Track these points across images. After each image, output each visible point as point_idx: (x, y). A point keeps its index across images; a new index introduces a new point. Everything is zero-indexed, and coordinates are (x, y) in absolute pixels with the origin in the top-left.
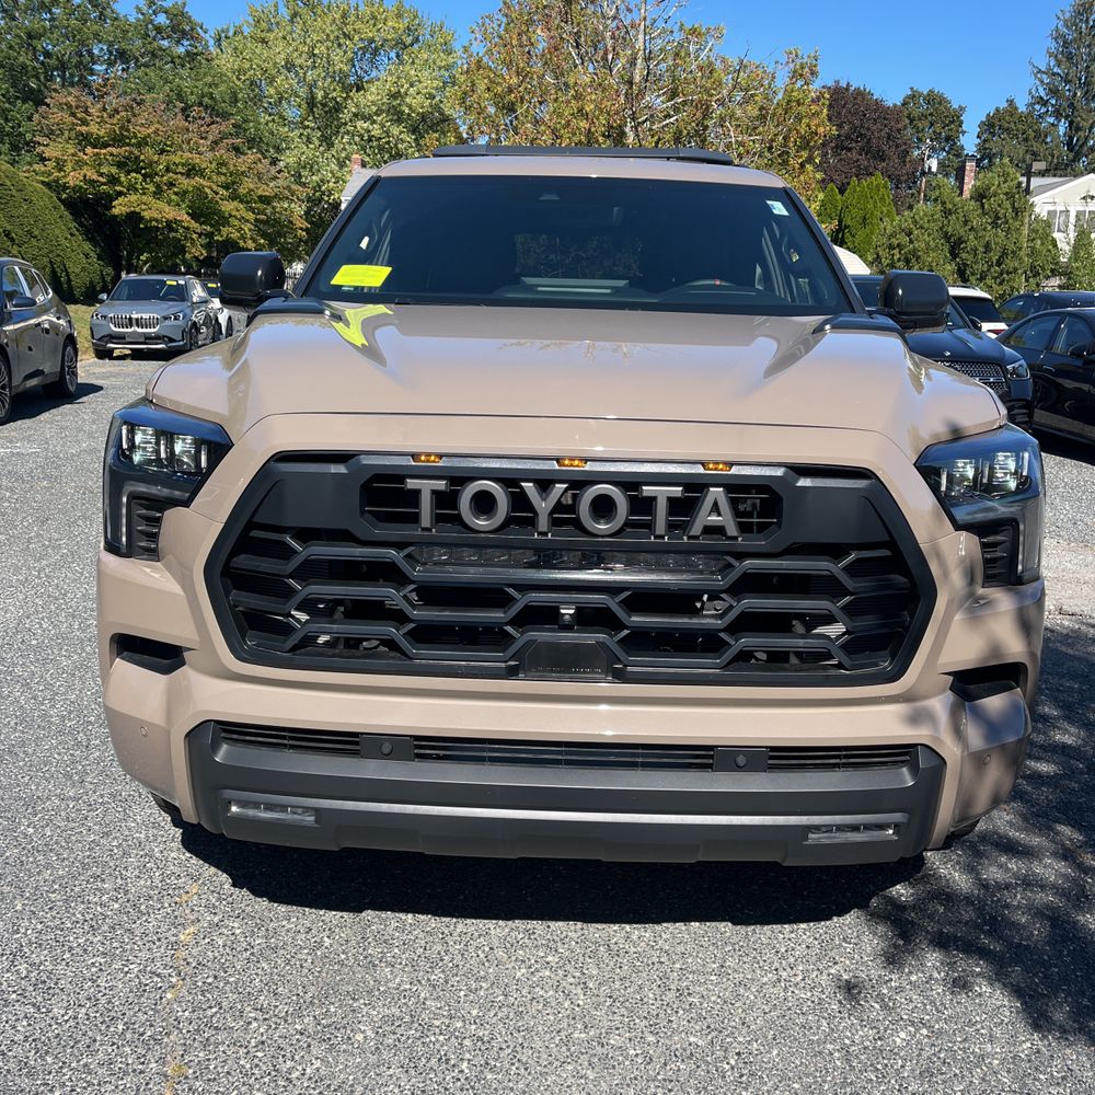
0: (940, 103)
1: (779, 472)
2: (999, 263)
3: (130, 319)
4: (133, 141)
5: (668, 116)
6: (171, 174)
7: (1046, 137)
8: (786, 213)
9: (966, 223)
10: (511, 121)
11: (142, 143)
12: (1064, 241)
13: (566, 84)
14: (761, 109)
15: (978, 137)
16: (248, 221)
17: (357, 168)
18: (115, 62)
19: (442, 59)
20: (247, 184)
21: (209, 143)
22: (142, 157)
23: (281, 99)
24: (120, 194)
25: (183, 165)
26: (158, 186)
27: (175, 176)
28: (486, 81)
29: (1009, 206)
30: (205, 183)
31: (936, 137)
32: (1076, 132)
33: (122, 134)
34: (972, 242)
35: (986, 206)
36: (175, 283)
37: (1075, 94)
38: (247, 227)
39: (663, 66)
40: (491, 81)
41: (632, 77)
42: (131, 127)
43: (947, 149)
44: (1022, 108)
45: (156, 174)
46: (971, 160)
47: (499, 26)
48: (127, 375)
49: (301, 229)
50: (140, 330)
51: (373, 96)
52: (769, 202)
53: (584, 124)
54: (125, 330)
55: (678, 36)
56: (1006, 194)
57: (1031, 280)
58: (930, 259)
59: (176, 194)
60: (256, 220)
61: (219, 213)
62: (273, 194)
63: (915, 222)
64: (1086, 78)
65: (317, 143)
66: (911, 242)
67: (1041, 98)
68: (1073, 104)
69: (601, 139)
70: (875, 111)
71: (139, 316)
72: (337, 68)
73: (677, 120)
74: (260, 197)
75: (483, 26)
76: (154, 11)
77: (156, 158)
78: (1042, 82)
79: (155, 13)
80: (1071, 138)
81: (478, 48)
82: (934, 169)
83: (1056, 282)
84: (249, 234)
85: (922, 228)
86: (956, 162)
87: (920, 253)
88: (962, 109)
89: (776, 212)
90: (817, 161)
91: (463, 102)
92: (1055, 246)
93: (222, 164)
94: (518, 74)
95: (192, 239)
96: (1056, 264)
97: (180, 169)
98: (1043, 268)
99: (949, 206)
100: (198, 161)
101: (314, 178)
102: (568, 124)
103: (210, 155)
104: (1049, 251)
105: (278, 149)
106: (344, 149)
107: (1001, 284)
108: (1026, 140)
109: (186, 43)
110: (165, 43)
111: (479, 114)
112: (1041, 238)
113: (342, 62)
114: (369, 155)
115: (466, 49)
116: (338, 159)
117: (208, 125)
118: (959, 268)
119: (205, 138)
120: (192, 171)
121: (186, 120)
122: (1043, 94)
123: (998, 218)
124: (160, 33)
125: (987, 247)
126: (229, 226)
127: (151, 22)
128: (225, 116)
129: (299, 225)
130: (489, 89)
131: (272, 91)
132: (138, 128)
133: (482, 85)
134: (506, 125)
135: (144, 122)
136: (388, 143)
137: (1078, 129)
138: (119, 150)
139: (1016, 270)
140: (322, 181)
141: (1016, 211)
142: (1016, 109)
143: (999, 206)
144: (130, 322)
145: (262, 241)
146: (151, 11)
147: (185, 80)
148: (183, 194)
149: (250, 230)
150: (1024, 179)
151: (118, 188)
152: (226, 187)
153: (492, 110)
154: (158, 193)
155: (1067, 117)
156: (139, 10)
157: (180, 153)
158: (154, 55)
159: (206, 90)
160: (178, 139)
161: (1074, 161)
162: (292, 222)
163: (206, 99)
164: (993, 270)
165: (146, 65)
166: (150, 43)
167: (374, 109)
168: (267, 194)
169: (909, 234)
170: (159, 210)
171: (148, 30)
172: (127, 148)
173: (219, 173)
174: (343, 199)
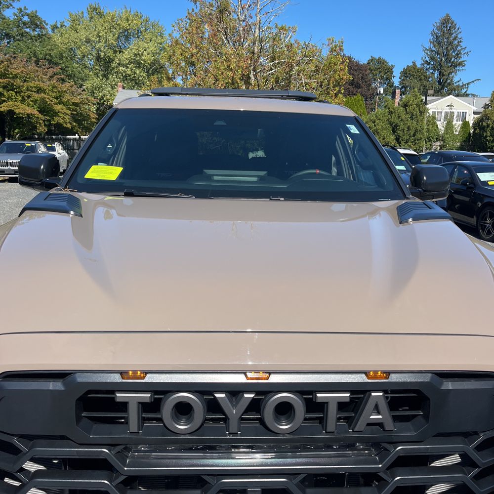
0: (383, 63)
1: (427, 378)
2: (414, 135)
3: (7, 162)
4: (11, 76)
5: (271, 69)
6: (29, 92)
7: (429, 78)
8: (358, 132)
9: (399, 117)
10: (193, 70)
11: (15, 77)
12: (441, 125)
13: (220, 53)
14: (316, 66)
15: (400, 78)
16: (68, 114)
17: (120, 89)
18: (4, 39)
19: (159, 40)
20: (67, 97)
21: (48, 77)
22: (15, 84)
23: (84, 56)
24: (4, 101)
25: (35, 87)
26: (23, 98)
27: (31, 93)
28: (180, 50)
29: (418, 110)
30: (46, 96)
31: (382, 78)
32: (442, 76)
33: (5, 73)
34: (402, 126)
35: (408, 110)
36: (30, 145)
37: (442, 60)
38: (67, 117)
39: (268, 45)
40: (183, 51)
41: (254, 50)
42: (9, 70)
43: (387, 83)
44: (419, 66)
45: (22, 92)
46: (398, 89)
47: (186, 24)
48: (5, 191)
49: (94, 118)
50: (12, 168)
51: (126, 56)
52: (348, 126)
53: (230, 74)
54: (4, 168)
55: (275, 31)
56: (416, 105)
57: (428, 143)
58: (384, 134)
59: (32, 101)
60: (71, 114)
61: (53, 110)
62: (80, 102)
63: (377, 117)
64: (446, 53)
65: (101, 78)
66: (375, 126)
67: (427, 61)
68: (441, 64)
69: (239, 81)
70: (356, 66)
71: (11, 161)
72: (110, 42)
73: (275, 71)
74: (73, 103)
75: (179, 23)
76: (22, 15)
77: (22, 84)
78: (427, 54)
79: (23, 16)
80: (440, 79)
81: (176, 35)
82: (382, 92)
83: (438, 144)
84: (68, 121)
85: (379, 119)
86: (391, 90)
87: (379, 131)
88: (393, 66)
89: (352, 131)
90: (342, 92)
91: (170, 60)
92: (438, 128)
93: (54, 87)
94: (196, 47)
95: (40, 123)
96: (438, 136)
97: (34, 89)
98: (433, 138)
99: (391, 110)
100: (42, 86)
101: (100, 94)
102: (222, 73)
103: (48, 83)
104: (436, 130)
105: (83, 80)
106: (114, 80)
107: (415, 145)
108: (421, 80)
109: (38, 30)
110: (28, 30)
111: (177, 66)
112: (432, 124)
113: (113, 39)
114: (126, 83)
115: (170, 35)
116: (111, 85)
117: (48, 69)
118: (396, 138)
119: (46, 75)
120: (39, 90)
121: (37, 66)
122: (428, 59)
123: (413, 115)
124: (25, 25)
125: (408, 128)
126: (58, 117)
127: (21, 20)
128: (57, 64)
129: (92, 116)
130: (182, 54)
131: (80, 53)
132: (13, 70)
133: (178, 52)
134: (190, 71)
135: (16, 67)
136: (135, 77)
137: (443, 75)
138: (3, 80)
139: (421, 138)
140: (104, 95)
141: (421, 112)
142: (416, 66)
143: (414, 110)
144: (7, 164)
145: (75, 124)
146: (20, 15)
147: (38, 47)
148: (35, 101)
149: (68, 119)
150: (424, 98)
151: (3, 98)
152: (57, 98)
153: (183, 64)
154: (23, 101)
155: (438, 70)
156: (15, 14)
157: (33, 82)
158: (22, 36)
159: (48, 52)
160: (32, 75)
161: (441, 89)
162: (89, 115)
163: (48, 56)
164: (411, 138)
165: (19, 40)
166: (20, 30)
167: (127, 62)
168: (77, 102)
169: (374, 122)
170: (23, 109)
171: (18, 23)
172: (8, 79)
173: (53, 92)
174: (114, 103)
